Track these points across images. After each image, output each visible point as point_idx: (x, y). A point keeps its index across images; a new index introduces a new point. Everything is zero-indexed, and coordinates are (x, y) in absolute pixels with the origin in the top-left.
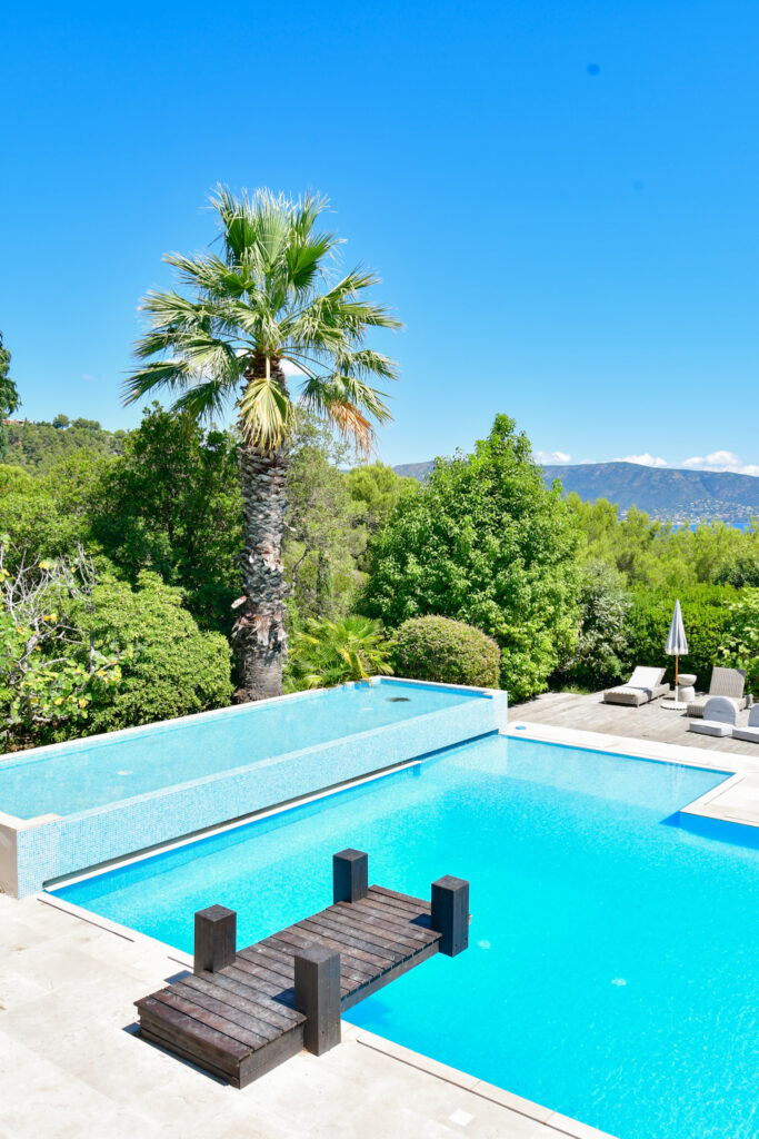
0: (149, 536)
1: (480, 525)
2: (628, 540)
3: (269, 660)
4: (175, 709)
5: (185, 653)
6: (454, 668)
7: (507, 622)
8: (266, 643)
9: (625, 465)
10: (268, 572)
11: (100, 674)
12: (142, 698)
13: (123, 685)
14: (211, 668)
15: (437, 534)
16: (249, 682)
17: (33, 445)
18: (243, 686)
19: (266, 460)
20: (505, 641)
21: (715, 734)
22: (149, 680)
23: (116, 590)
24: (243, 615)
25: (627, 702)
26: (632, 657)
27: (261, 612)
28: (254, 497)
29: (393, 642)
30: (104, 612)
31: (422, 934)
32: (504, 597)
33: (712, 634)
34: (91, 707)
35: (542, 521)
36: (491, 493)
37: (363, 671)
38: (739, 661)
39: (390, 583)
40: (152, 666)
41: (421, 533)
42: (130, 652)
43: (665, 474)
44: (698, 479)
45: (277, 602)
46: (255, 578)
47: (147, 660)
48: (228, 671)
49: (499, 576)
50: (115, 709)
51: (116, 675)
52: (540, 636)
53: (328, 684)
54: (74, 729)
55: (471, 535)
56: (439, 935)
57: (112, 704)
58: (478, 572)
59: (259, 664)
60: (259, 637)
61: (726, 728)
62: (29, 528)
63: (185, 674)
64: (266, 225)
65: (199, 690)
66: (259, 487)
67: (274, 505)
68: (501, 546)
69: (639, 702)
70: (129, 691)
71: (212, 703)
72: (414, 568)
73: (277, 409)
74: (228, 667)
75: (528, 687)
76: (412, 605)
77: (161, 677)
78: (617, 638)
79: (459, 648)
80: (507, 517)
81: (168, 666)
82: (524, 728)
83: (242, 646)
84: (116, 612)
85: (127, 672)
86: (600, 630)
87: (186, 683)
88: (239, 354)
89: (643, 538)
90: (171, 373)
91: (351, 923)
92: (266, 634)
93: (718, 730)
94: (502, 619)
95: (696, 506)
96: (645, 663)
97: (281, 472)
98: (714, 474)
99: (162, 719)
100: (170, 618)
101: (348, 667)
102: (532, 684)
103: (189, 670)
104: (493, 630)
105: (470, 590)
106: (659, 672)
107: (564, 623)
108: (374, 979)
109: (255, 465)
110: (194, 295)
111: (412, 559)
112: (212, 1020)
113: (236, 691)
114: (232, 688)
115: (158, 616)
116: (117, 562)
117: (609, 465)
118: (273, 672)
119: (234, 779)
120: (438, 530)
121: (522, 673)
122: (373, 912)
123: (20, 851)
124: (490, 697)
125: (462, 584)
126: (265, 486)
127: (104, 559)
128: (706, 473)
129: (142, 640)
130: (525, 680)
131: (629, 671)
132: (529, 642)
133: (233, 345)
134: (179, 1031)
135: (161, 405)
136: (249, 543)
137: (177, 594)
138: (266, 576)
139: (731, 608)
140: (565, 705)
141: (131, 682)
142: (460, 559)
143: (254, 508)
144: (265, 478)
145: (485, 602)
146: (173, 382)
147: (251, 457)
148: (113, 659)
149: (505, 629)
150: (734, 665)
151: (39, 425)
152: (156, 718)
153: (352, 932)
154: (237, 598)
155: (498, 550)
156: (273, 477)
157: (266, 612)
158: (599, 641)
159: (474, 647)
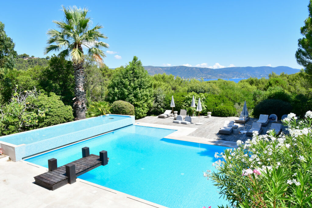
0: (54, 85)
1: (130, 81)
2: (176, 83)
3: (82, 111)
4: (59, 122)
5: (61, 110)
6: (124, 111)
7: (136, 102)
8: (81, 107)
9: (183, 66)
10: (80, 92)
11: (40, 115)
12: (51, 120)
13: (46, 117)
14: (68, 113)
15: (121, 83)
16: (78, 116)
17: (41, 64)
18: (76, 117)
19: (79, 67)
20: (136, 105)
21: (178, 123)
22: (52, 116)
23: (44, 97)
24: (76, 101)
25: (163, 117)
26: (166, 108)
27: (79, 101)
28: (76, 75)
29: (111, 106)
30: (41, 102)
31: (98, 162)
32: (135, 96)
33: (182, 103)
34: (39, 122)
35: (143, 79)
36: (132, 74)
37: (104, 113)
38: (186, 108)
39: (112, 93)
40: (53, 113)
41: (118, 83)
42: (47, 110)
43: (192, 68)
44: (199, 69)
45: (83, 98)
46: (78, 93)
47: (52, 112)
48: (72, 114)
49: (134, 92)
50: (44, 123)
51: (44, 115)
52: (144, 104)
53: (97, 116)
54: (35, 127)
55: (128, 83)
56: (101, 162)
57: (44, 121)
58: (130, 91)
59: (80, 112)
60: (79, 106)
61: (180, 122)
62: (25, 83)
63: (61, 115)
64: (76, 14)
65: (65, 118)
66: (77, 73)
67: (81, 77)
68: (134, 85)
69: (165, 117)
70: (48, 119)
71: (68, 120)
72: (116, 90)
73: (79, 55)
74: (72, 113)
75: (141, 115)
76: (116, 98)
77: (55, 115)
78: (162, 104)
79: (125, 107)
80: (135, 79)
81: (57, 113)
82: (139, 123)
83: (75, 108)
84: (43, 101)
85: (46, 114)
86: (158, 103)
87: (62, 116)
88: (71, 43)
89: (179, 83)
90: (55, 48)
91: (84, 161)
92: (81, 106)
93: (178, 122)
94: (135, 101)
95: (198, 75)
96: (168, 109)
97: (83, 70)
98: (202, 68)
99: (56, 124)
100: (57, 102)
101: (101, 112)
102: (143, 114)
103: (62, 114)
104: (133, 103)
105: (128, 95)
106: (170, 111)
107: (150, 101)
108: (85, 170)
109: (76, 68)
110: (60, 30)
111: (116, 88)
112: (49, 179)
113: (75, 118)
114: (74, 117)
115: (54, 102)
116: (46, 90)
117: (179, 66)
118: (83, 114)
119: (68, 135)
120: (122, 82)
121: (140, 112)
122: (90, 159)
123: (16, 151)
124: (131, 117)
125: (127, 93)
126: (79, 73)
127: (43, 90)
128: (201, 68)
129: (50, 107)
130: (141, 113)
131: (164, 111)
132: (141, 105)
133: (69, 41)
134: (42, 181)
135: (55, 55)
136: (75, 86)
137: (59, 97)
138: (80, 93)
139: (186, 97)
140: (150, 119)
141: (48, 117)
142: (126, 88)
143: (77, 78)
144: (79, 71)
145: (131, 97)
146: (56, 50)
147: (75, 66)
148: (43, 112)
149: (136, 103)
150: (185, 109)
151: (42, 59)
152: (55, 124)
153: (84, 162)
154: (74, 98)
155: (133, 86)
156: (80, 71)
157: (81, 101)
158: (158, 105)
159: (128, 107)
